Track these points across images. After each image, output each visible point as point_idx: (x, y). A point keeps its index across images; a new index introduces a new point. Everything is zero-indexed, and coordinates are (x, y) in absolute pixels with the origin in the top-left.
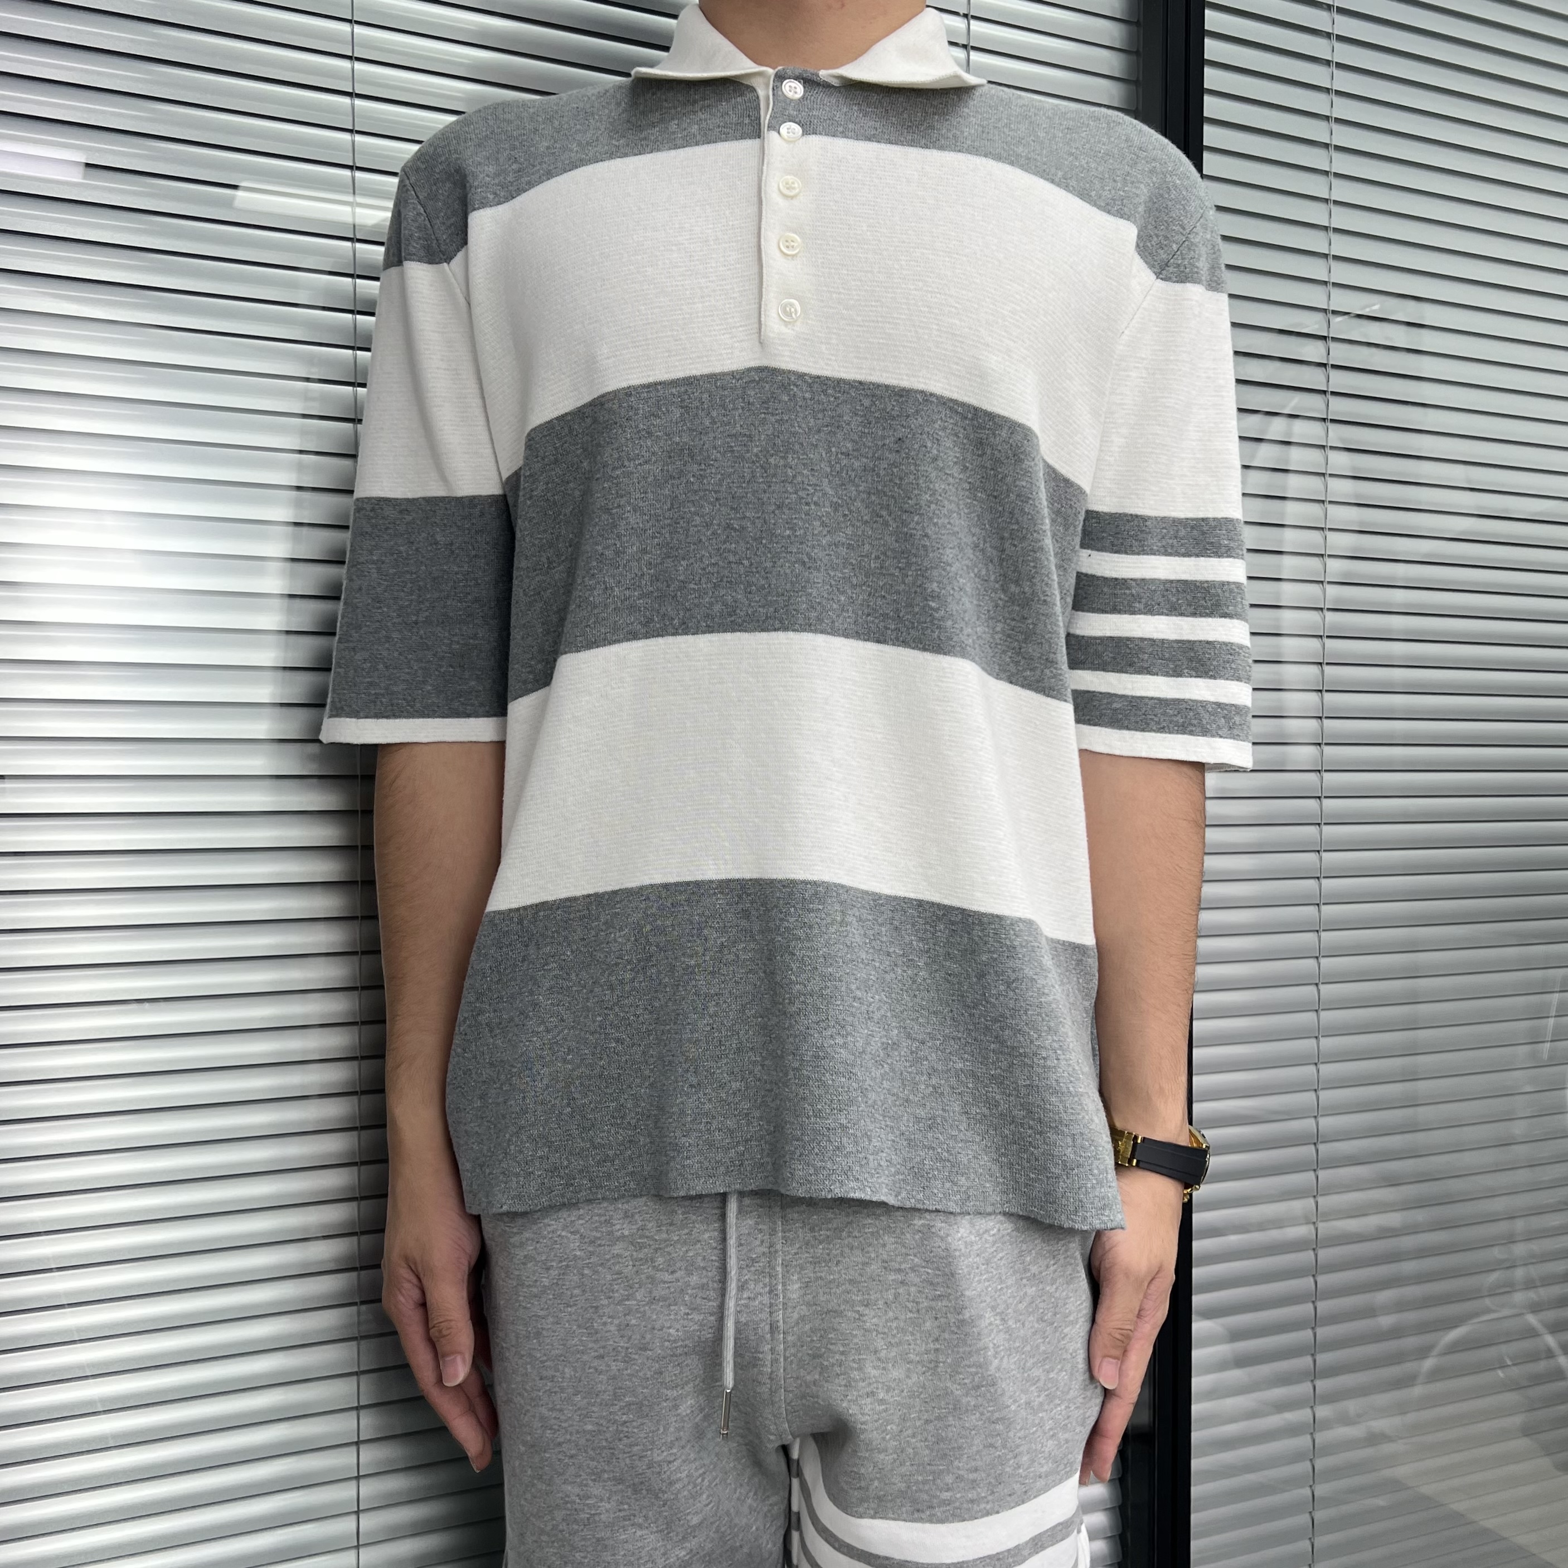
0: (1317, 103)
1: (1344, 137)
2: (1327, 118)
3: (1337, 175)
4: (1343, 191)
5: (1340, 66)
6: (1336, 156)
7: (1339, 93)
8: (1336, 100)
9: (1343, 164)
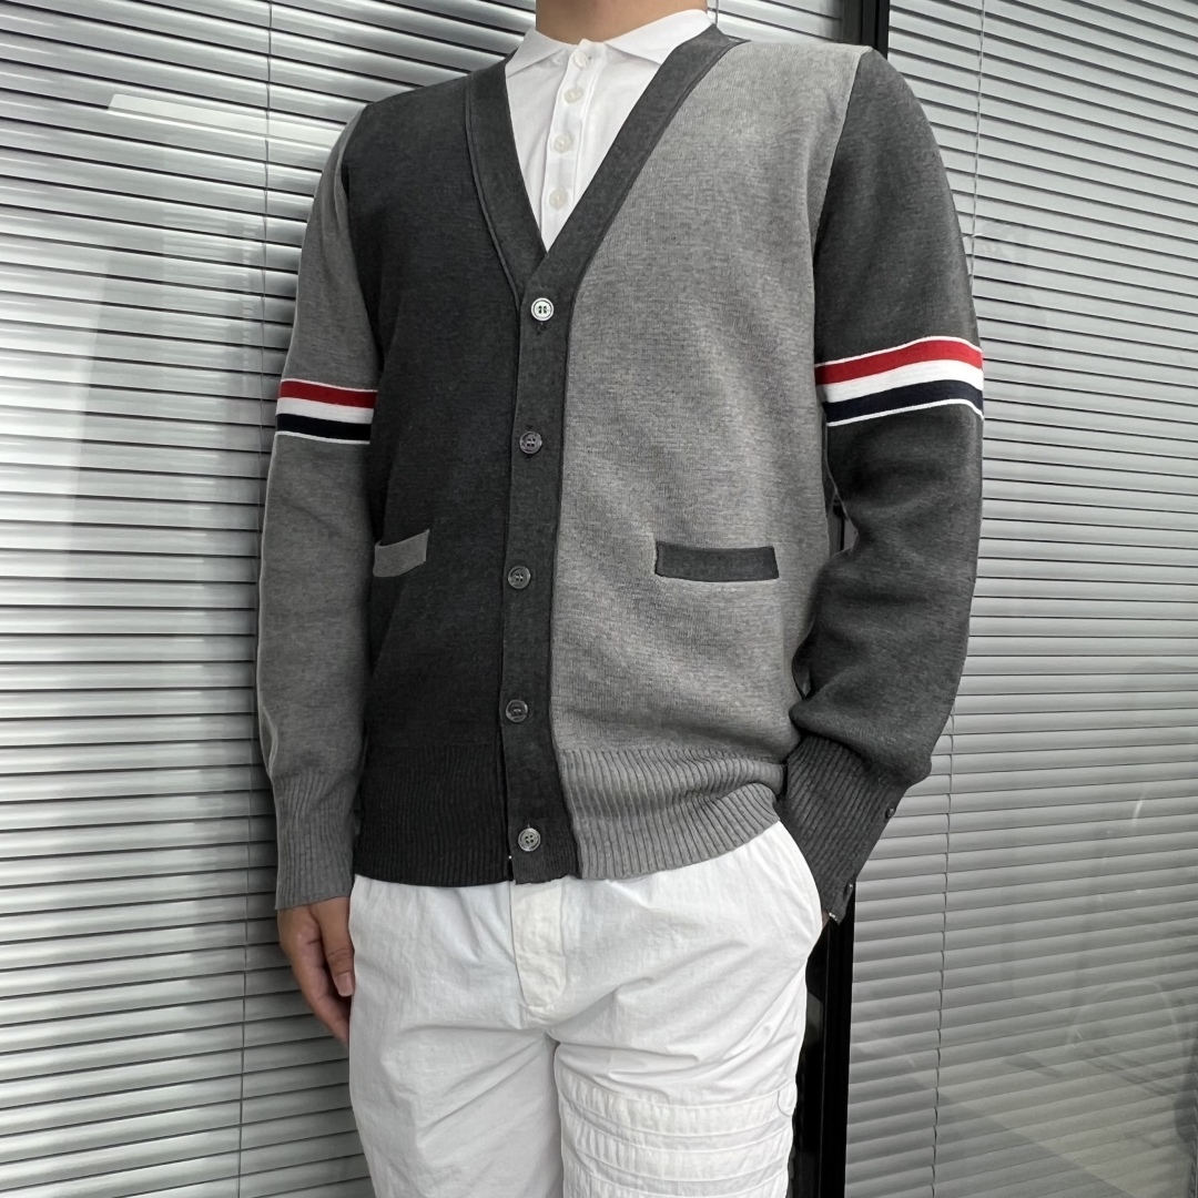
0: (969, 82)
1: (988, 107)
2: (976, 93)
3: (983, 136)
4: (986, 148)
5: (987, 56)
6: (982, 121)
7: (986, 75)
8: (984, 80)
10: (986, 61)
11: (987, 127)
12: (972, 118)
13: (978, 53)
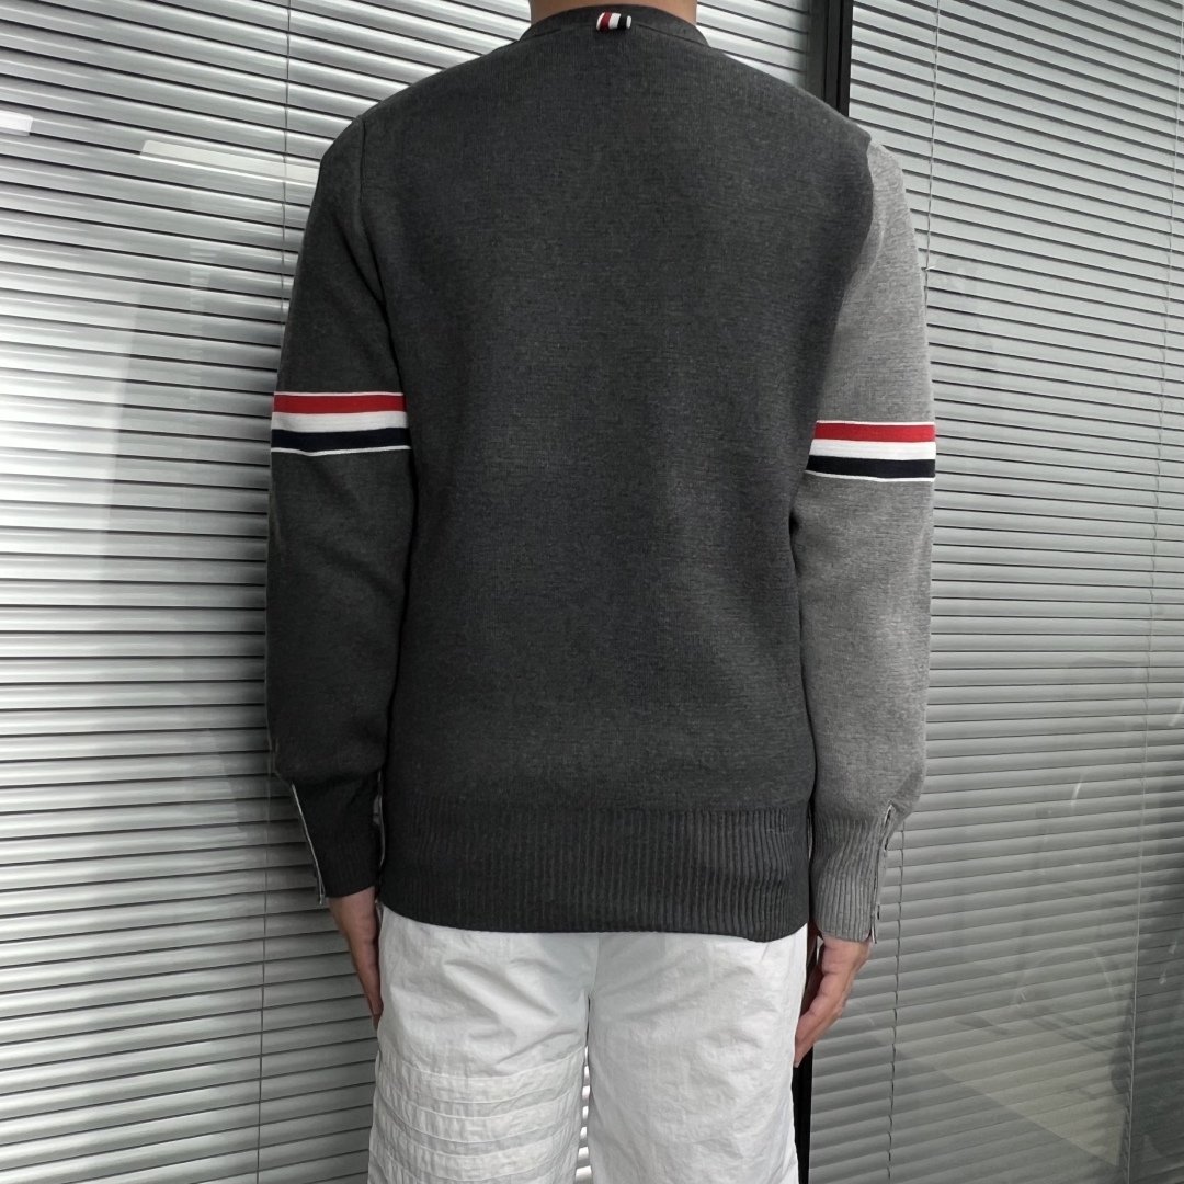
0: (923, 129)
1: (940, 152)
2: (929, 140)
3: (936, 178)
4: (938, 189)
5: (940, 105)
6: (935, 165)
7: (938, 123)
9: (940, 171)
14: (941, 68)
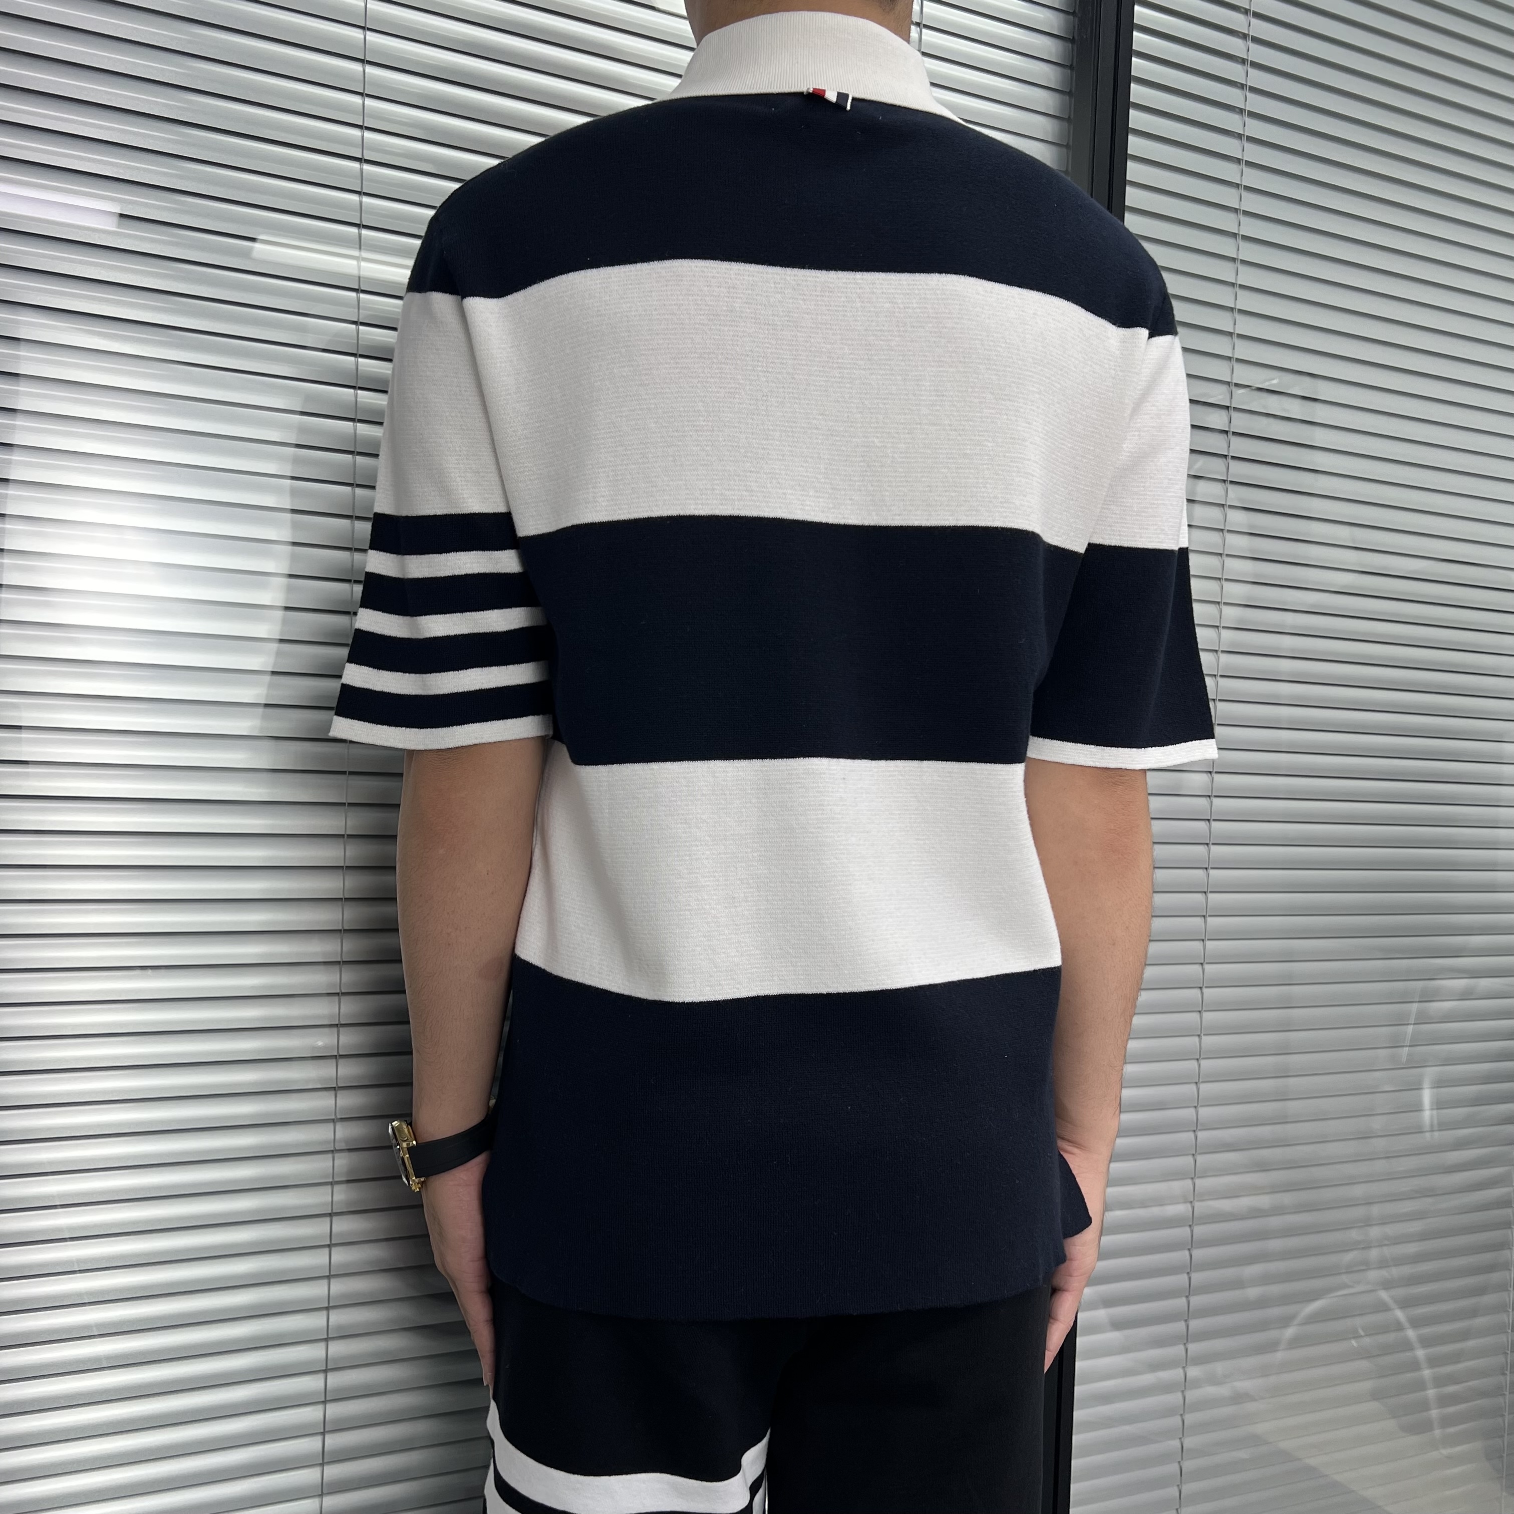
10: (1247, 171)
11: (1249, 252)
12: (1230, 241)
13: (1238, 161)
14: (1252, 115)
